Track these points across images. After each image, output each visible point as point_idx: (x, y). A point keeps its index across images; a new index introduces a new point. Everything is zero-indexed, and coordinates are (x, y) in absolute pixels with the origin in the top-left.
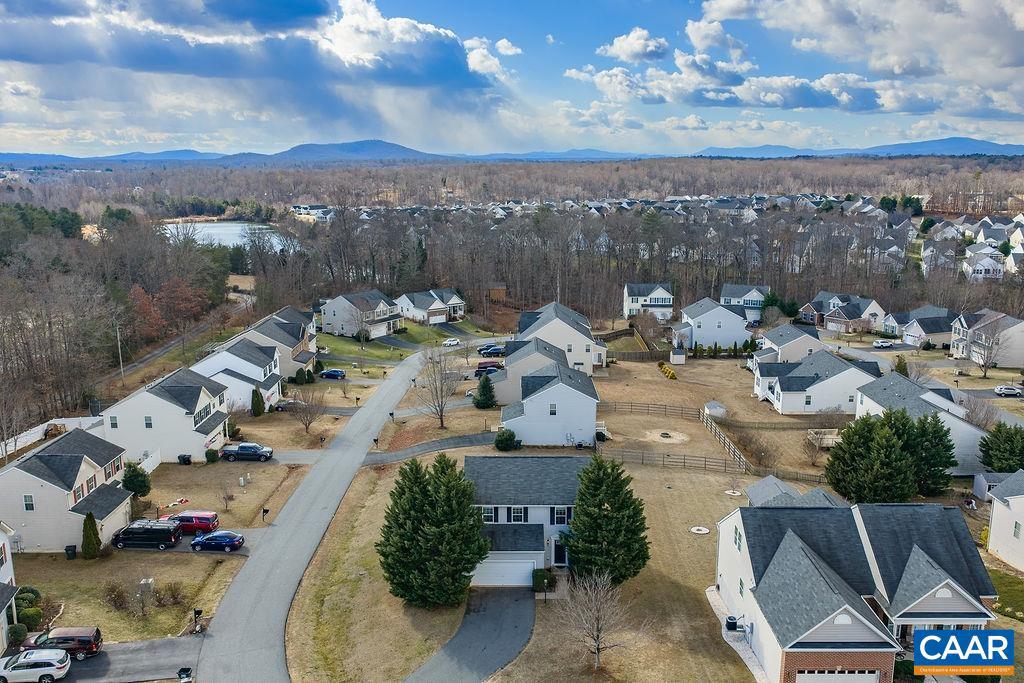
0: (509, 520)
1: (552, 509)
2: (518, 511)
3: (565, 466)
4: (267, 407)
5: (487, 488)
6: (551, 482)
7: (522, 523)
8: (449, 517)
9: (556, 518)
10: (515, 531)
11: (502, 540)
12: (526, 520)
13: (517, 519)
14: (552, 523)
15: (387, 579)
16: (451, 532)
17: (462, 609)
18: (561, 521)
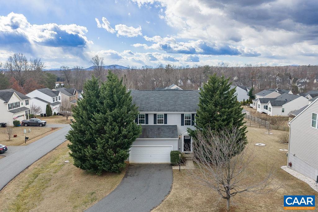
0: (155, 123)
1: (182, 115)
2: (161, 116)
3: (189, 94)
4: (53, 113)
5: (141, 104)
6: (181, 101)
7: (163, 124)
8: (112, 107)
9: (185, 121)
10: (159, 129)
11: (151, 133)
12: (166, 123)
13: (160, 122)
14: (182, 124)
15: (71, 155)
16: (112, 116)
17: (122, 175)
18: (188, 123)
